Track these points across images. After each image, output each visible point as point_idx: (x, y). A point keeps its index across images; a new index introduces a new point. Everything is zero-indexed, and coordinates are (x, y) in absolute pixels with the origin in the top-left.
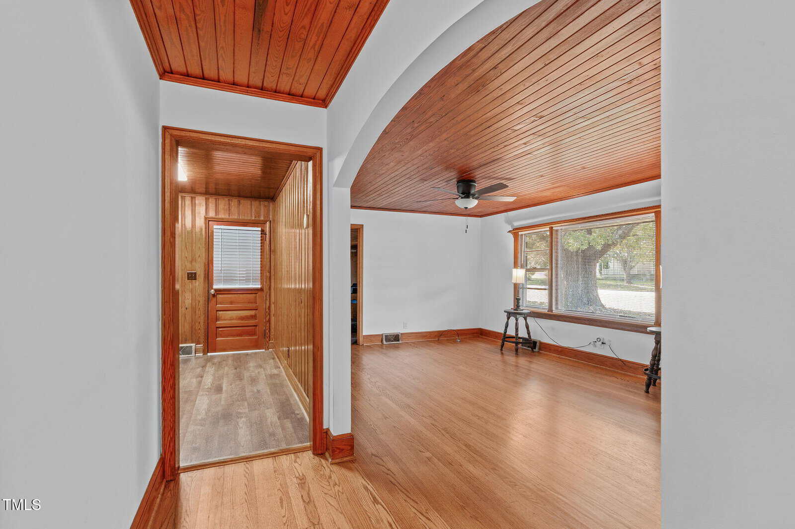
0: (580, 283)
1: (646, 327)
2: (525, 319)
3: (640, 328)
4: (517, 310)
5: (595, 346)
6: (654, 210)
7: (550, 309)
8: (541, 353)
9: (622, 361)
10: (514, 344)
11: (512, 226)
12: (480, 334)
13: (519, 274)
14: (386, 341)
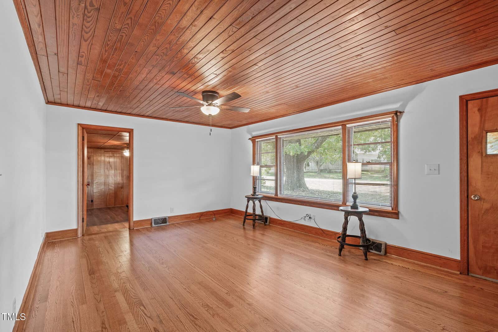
0: (295, 174)
1: (338, 206)
2: (260, 202)
3: (335, 207)
4: (254, 196)
5: (305, 220)
6: (341, 124)
7: (276, 194)
8: (270, 226)
9: (321, 229)
10: (252, 221)
11: (251, 135)
12: (231, 213)
13: (255, 170)
14: (155, 224)
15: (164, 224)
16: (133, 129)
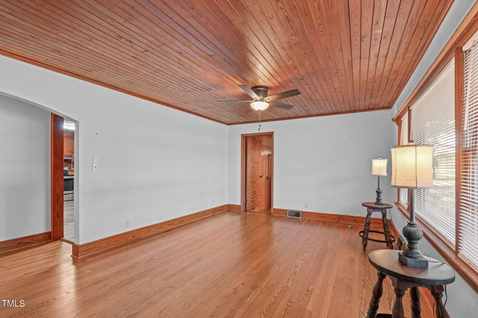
14: (289, 215)
15: (297, 218)
16: (273, 132)
